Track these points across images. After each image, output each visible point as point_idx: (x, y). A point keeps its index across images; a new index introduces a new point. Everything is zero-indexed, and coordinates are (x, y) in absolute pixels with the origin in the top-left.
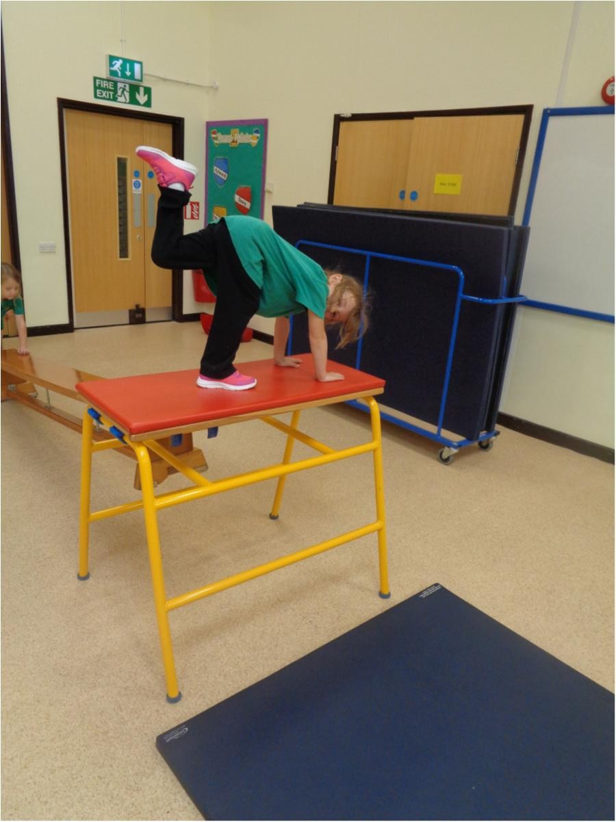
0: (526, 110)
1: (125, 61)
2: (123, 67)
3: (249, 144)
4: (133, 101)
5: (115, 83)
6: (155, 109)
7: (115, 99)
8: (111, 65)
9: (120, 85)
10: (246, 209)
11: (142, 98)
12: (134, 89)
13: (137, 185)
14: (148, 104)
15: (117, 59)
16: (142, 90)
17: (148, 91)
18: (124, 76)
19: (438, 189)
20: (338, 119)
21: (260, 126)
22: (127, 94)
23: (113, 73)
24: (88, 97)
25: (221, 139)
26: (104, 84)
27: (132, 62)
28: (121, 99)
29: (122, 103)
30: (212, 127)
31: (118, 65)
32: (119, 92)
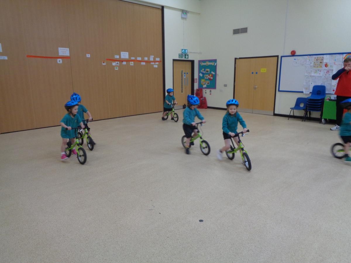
0: (278, 56)
1: (184, 50)
2: (184, 51)
3: (212, 65)
4: (185, 58)
5: (182, 54)
6: (189, 59)
7: (182, 58)
8: (182, 51)
9: (183, 55)
10: (211, 79)
11: (187, 57)
12: (185, 55)
13: (185, 76)
14: (188, 58)
15: (183, 49)
16: (187, 55)
17: (188, 55)
18: (184, 53)
19: (262, 71)
20: (236, 59)
21: (215, 61)
22: (184, 56)
23: (182, 53)
24: (177, 58)
25: (203, 64)
26: (180, 55)
27: (185, 50)
28: (183, 58)
29: (183, 59)
30: (200, 61)
31: (183, 50)
32: (183, 56)
